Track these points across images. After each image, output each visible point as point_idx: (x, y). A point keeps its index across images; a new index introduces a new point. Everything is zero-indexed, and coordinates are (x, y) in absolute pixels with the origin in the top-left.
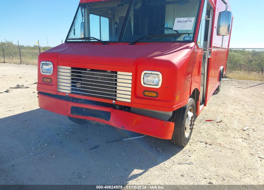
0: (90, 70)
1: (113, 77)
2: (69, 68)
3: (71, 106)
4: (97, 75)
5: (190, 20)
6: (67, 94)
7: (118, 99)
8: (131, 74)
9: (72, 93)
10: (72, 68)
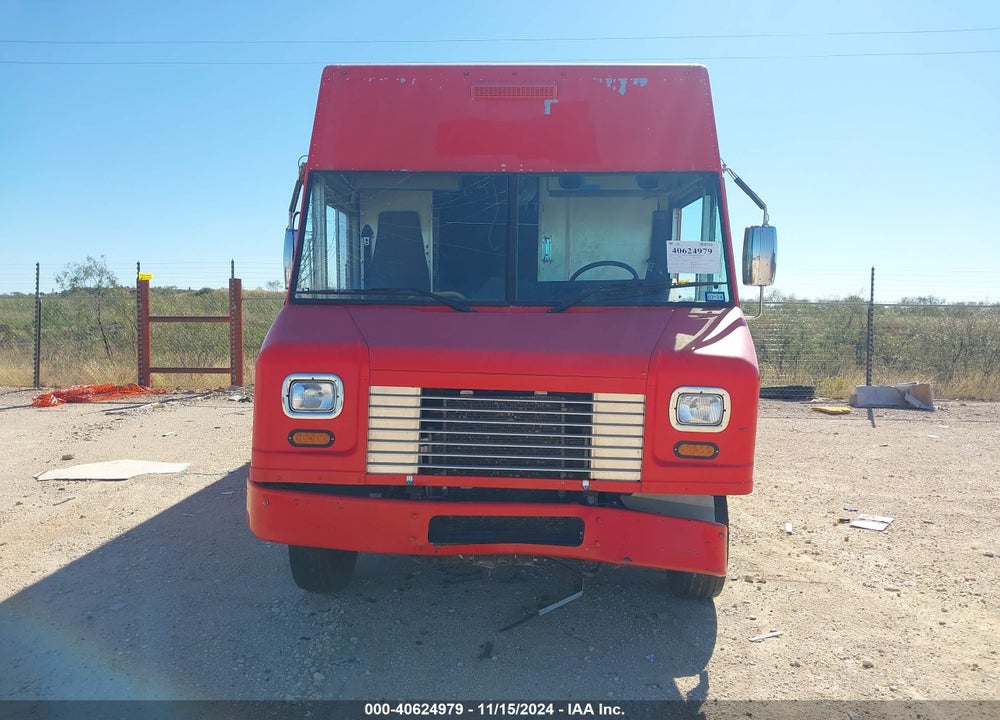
0: (471, 392)
1: (560, 410)
2: (417, 391)
3: (430, 518)
4: (501, 406)
5: (707, 247)
6: (410, 479)
7: (595, 475)
8: (640, 397)
9: (422, 471)
10: (424, 392)
